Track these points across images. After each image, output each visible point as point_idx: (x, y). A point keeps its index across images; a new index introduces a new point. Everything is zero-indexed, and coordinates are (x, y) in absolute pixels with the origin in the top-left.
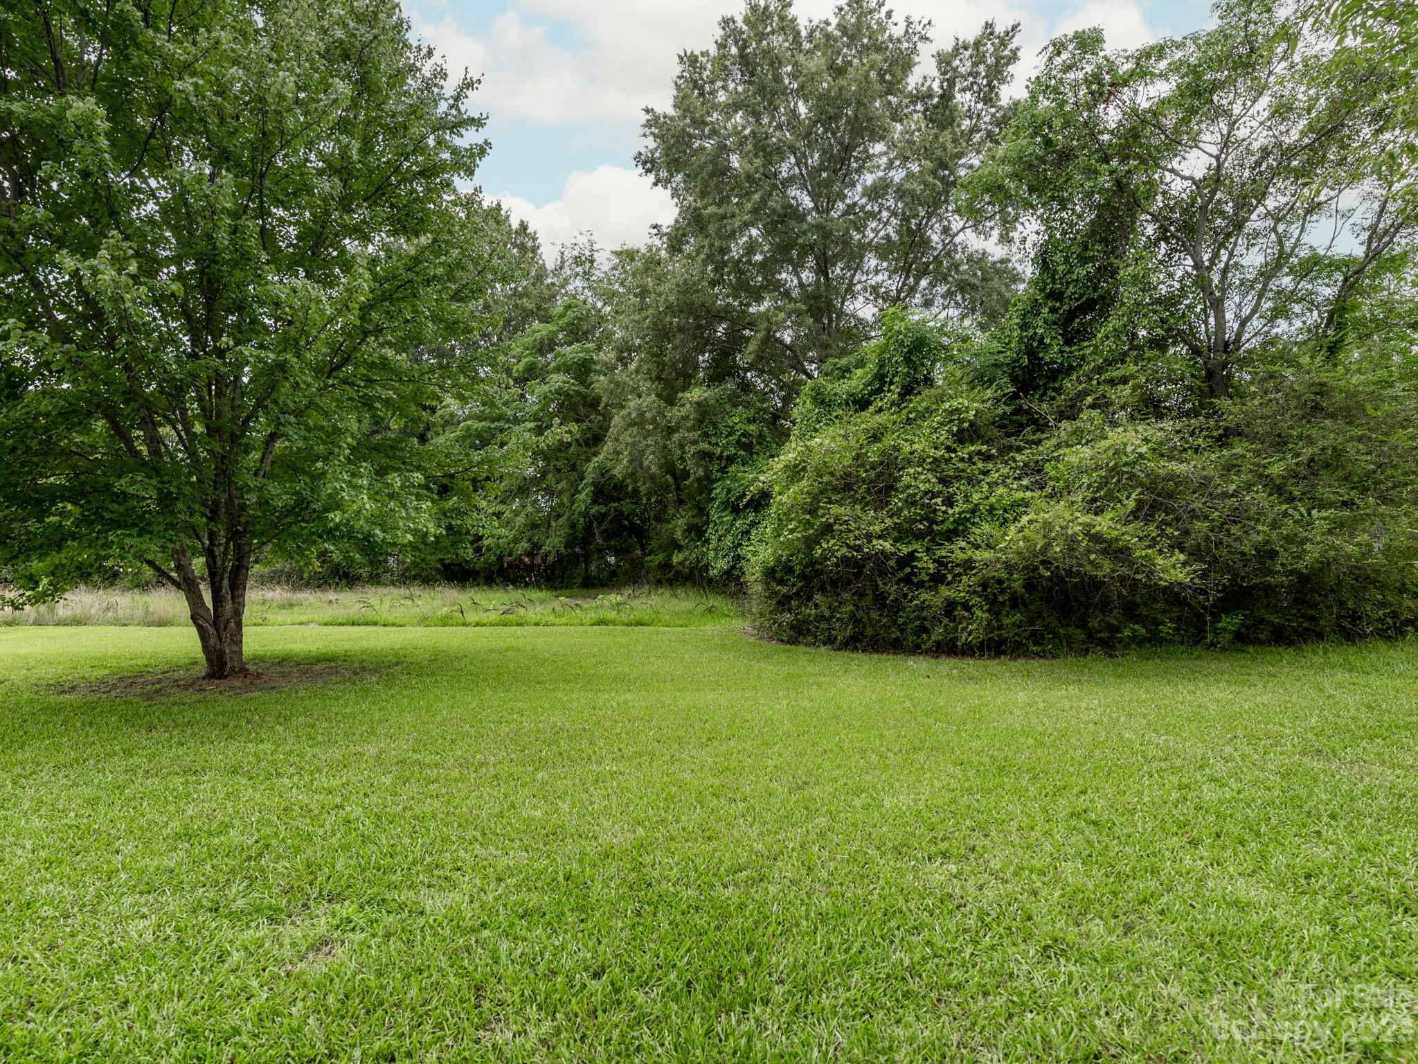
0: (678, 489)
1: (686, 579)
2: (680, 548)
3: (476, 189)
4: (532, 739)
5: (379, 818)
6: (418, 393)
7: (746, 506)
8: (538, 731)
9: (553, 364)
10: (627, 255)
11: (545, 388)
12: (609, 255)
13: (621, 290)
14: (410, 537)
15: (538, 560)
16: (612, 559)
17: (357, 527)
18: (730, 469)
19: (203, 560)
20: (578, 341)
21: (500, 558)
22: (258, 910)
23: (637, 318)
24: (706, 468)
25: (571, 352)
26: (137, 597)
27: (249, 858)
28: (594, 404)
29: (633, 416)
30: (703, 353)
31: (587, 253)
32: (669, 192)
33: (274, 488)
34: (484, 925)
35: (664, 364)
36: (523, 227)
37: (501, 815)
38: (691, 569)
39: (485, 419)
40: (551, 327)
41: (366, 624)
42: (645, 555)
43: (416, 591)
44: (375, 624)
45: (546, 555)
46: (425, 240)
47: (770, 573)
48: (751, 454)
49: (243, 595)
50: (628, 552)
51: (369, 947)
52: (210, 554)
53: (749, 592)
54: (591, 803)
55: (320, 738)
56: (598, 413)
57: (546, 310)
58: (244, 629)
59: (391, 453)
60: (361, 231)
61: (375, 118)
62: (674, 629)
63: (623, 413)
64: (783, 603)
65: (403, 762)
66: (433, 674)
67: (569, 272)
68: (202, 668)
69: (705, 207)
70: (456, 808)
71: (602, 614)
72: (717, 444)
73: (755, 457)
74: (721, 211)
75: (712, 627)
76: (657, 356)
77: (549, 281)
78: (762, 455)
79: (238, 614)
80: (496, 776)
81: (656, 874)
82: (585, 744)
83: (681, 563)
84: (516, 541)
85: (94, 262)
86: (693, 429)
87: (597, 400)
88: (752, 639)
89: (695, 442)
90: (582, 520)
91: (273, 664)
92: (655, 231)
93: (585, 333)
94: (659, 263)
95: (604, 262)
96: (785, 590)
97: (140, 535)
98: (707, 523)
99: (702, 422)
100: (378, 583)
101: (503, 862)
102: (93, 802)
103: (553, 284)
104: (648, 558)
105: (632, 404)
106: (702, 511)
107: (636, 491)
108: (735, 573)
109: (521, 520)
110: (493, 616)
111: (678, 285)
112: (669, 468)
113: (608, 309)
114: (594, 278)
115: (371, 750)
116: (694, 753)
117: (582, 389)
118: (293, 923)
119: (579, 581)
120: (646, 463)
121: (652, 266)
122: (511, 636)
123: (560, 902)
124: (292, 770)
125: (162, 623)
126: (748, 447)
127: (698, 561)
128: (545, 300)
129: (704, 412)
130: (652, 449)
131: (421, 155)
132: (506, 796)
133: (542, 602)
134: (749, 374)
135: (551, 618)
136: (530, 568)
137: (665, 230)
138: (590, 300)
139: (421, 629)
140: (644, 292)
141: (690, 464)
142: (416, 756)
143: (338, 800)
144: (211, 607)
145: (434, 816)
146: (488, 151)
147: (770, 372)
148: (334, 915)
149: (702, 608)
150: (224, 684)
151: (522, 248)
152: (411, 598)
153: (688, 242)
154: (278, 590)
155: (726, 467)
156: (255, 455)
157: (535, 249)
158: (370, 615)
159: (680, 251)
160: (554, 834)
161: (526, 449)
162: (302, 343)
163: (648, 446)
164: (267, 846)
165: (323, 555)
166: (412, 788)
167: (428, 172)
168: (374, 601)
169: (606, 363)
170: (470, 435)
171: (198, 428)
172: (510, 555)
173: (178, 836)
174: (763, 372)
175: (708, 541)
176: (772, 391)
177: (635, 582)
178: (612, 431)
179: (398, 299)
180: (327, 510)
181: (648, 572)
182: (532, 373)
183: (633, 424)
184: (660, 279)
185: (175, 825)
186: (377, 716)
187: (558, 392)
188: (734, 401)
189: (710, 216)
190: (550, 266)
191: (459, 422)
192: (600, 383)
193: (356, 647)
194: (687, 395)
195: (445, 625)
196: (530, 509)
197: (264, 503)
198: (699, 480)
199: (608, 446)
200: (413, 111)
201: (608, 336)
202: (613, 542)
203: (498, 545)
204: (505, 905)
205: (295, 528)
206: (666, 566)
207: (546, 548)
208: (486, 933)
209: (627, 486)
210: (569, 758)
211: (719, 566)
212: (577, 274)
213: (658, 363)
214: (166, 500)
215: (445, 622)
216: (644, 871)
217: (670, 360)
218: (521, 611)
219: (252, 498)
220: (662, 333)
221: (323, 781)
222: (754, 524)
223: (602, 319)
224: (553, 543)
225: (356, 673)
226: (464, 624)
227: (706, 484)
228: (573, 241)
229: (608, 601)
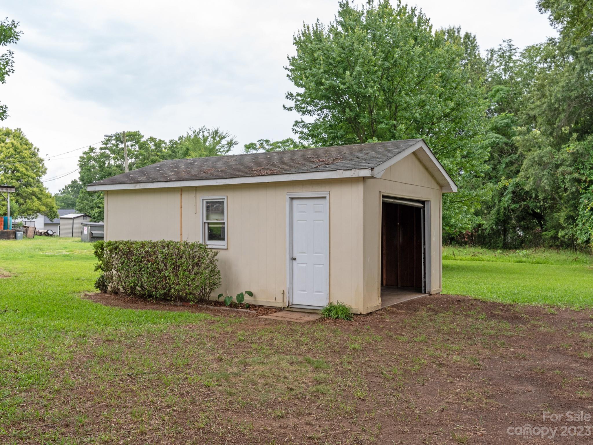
2: (562, 228)
16: (521, 233)
20: (503, 112)
24: (576, 187)
25: (500, 120)
29: (536, 159)
36: (468, 36)
38: (569, 240)
42: (543, 231)
50: (532, 229)
71: (519, 258)
72: (584, 174)
83: (563, 237)
86: (570, 166)
89: (571, 173)
90: (504, 210)
98: (578, 215)
99: (575, 162)
104: (544, 233)
106: (576, 208)
110: (468, 257)
117: (506, 141)
119: (501, 245)
120: (542, 184)
127: (572, 236)
129: (576, 157)
130: (546, 177)
135: (495, 259)
141: (568, 185)
149: (571, 259)
163: (544, 175)
175: (577, 225)
177: (536, 246)
181: (544, 241)
187: (493, 143)
198: (573, 193)
202: (522, 223)
206: (555, 238)
209: (532, 194)
211: (582, 238)
215: (446, 258)
224: (489, 223)
226: (456, 260)
227: (577, 195)
228: (499, 47)
229: (522, 253)
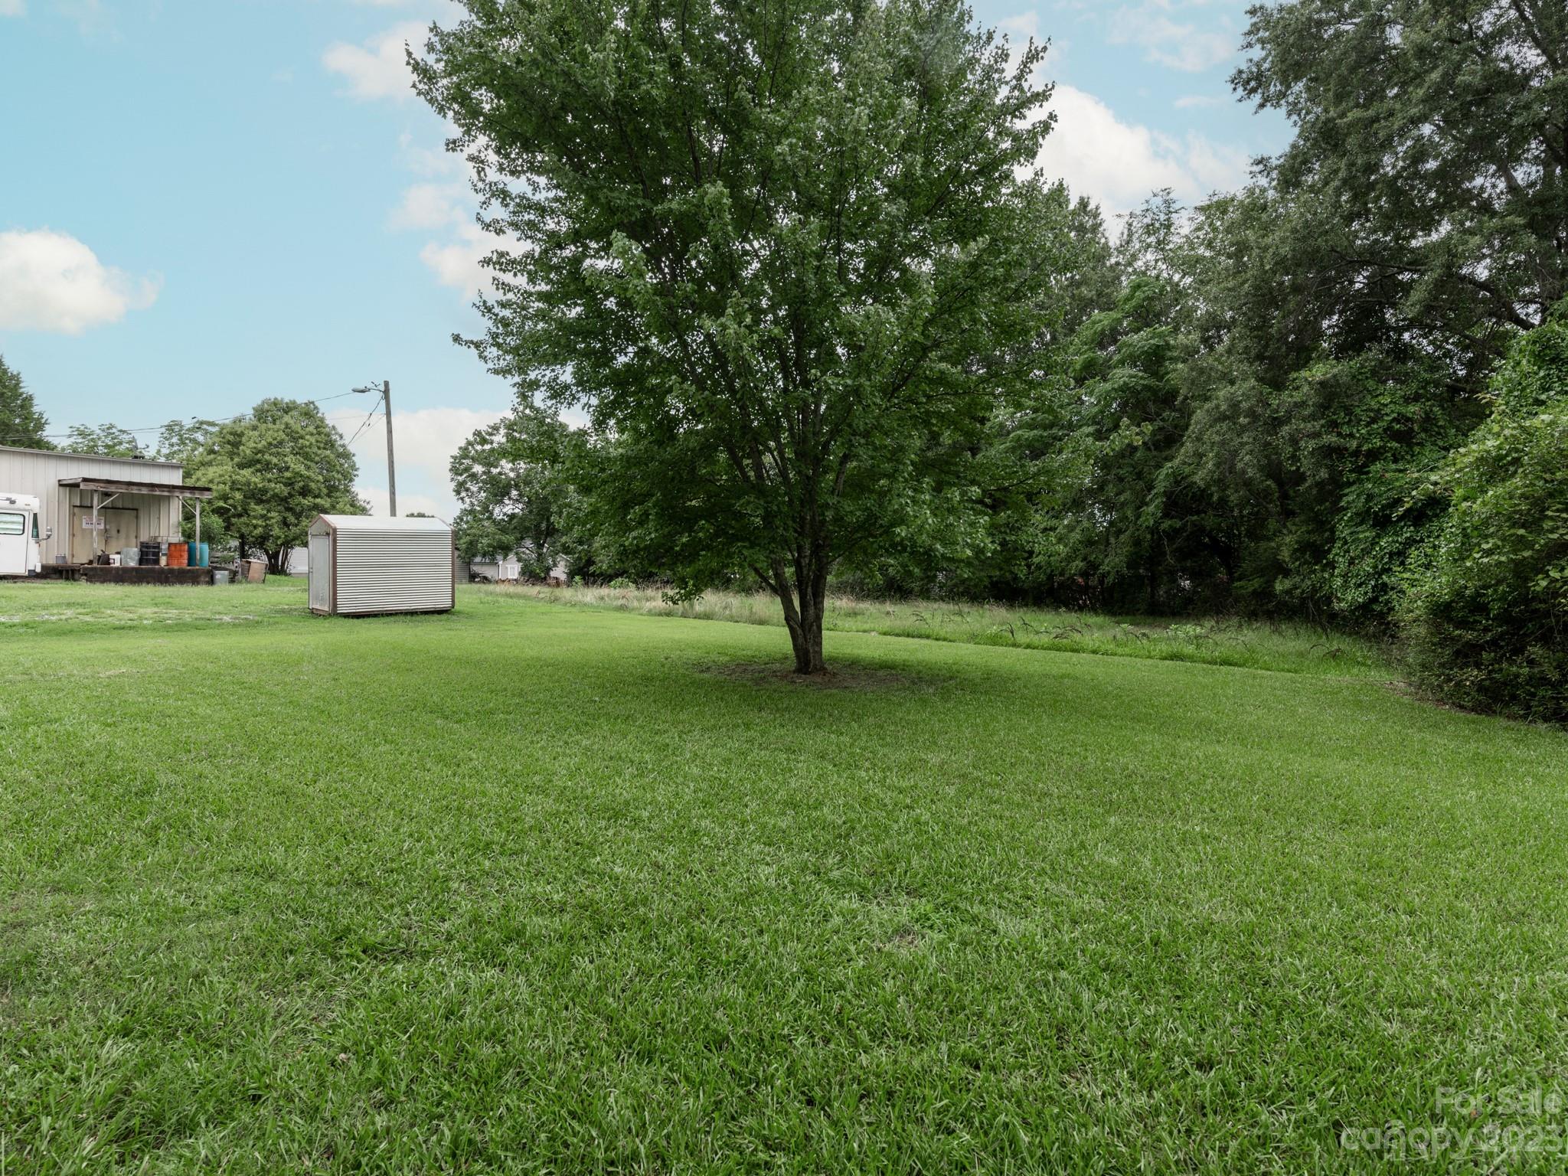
0: (1284, 496)
1: (1295, 613)
2: (1286, 573)
3: (1036, 174)
4: (1100, 776)
5: (946, 826)
6: (973, 405)
7: (1401, 518)
8: (1106, 770)
9: (1116, 358)
10: (1217, 208)
11: (1108, 386)
12: (1190, 213)
13: (1208, 254)
14: (969, 552)
15: (1094, 581)
16: (1186, 584)
17: (919, 542)
18: (1372, 468)
19: (793, 569)
20: (1148, 325)
21: (1050, 577)
22: (850, 884)
23: (1230, 285)
24: (1331, 469)
25: (1140, 340)
26: (745, 599)
27: (840, 836)
28: (1167, 398)
29: (1223, 408)
30: (1331, 313)
31: (1162, 217)
32: (1283, 111)
33: (848, 506)
34: (1061, 965)
35: (1270, 338)
36: (1083, 204)
37: (1070, 852)
38: (1303, 601)
39: (1036, 428)
40: (1114, 315)
41: (920, 636)
42: (1232, 580)
43: (965, 608)
44: (928, 637)
45: (1104, 576)
46: (983, 241)
47: (1441, 612)
48: (1410, 445)
49: (822, 602)
50: (1209, 575)
51: (948, 949)
52: (797, 563)
53: (1403, 635)
54: (1179, 865)
55: (888, 739)
56: (1174, 409)
57: (1109, 295)
58: (825, 633)
59: (946, 469)
60: (921, 247)
61: (936, 128)
62: (1278, 674)
63: (1207, 406)
64: (1467, 654)
65: (964, 776)
66: (986, 693)
67: (1137, 246)
68: (792, 663)
69: (1343, 115)
70: (1021, 834)
71: (1175, 647)
72: (1351, 435)
73: (1417, 449)
74: (1371, 113)
75: (1335, 677)
76: (1259, 329)
77: (1113, 260)
78: (1429, 446)
79: (818, 618)
80: (1061, 810)
81: (1276, 972)
82: (1165, 794)
83: (1289, 592)
84: (1069, 559)
85: (723, 320)
86: (1313, 417)
87: (1173, 394)
88: (1406, 699)
89: (1316, 435)
90: (1149, 536)
91: (845, 666)
92: (1261, 167)
93: (1157, 315)
94: (1264, 208)
95: (1184, 226)
96: (1469, 636)
97: (752, 547)
98: (1332, 540)
99: (1328, 408)
100: (928, 598)
101: (1077, 904)
102: (727, 761)
103: (1118, 264)
104: (1237, 584)
105: (1221, 394)
106: (1323, 525)
107: (1223, 501)
108: (1377, 608)
109: (1076, 536)
110: (1045, 639)
111: (1294, 231)
112: (1273, 470)
113: (1188, 280)
114: (1171, 246)
115: (934, 759)
116: (1321, 834)
117: (1152, 382)
118: (878, 904)
119: (1143, 607)
120: (1240, 465)
121: (1254, 214)
122: (1065, 662)
123: (1147, 967)
124: (867, 764)
125: (762, 622)
126: (1405, 437)
127: (1315, 590)
128: (1107, 285)
129: (1329, 393)
130: (1248, 447)
131: (981, 151)
132: (1075, 834)
133: (1101, 628)
134: (1406, 336)
135: (1112, 647)
136: (1085, 589)
137: (1274, 162)
138: (1165, 275)
139: (971, 646)
140: (1242, 248)
141: (1306, 465)
142: (976, 773)
143: (908, 801)
144: (798, 609)
145: (1000, 837)
146: (1053, 124)
147: (1446, 327)
148: (913, 907)
149: (1320, 651)
150: (809, 678)
151: (1081, 229)
152: (960, 614)
153: (1310, 171)
154: (845, 600)
155: (1365, 465)
156: (831, 477)
157: (1095, 228)
158: (924, 628)
159: (1297, 184)
160: (1133, 890)
161: (1088, 457)
162: (873, 366)
163: (1242, 444)
164: (853, 829)
165: (883, 568)
166: (974, 804)
167: (986, 170)
168: (927, 615)
169: (1187, 347)
170: (1020, 446)
171: (789, 454)
172: (1062, 574)
173: (786, 803)
174: (1433, 328)
175: (1332, 565)
176: (1448, 354)
177: (1218, 612)
178: (1193, 428)
179: (958, 309)
180: (893, 525)
181: (1237, 601)
182: (1090, 371)
183: (1223, 418)
184: (1266, 229)
185: (782, 794)
186: (937, 727)
187: (1124, 388)
188: (1379, 374)
189: (1350, 125)
190: (1114, 241)
191: (1009, 433)
192: (1178, 371)
193: (912, 658)
194: (1305, 373)
195: (995, 644)
196: (1086, 524)
197: (838, 520)
198: (1320, 485)
199: (1188, 447)
200: (976, 107)
201: (1187, 315)
202: (1188, 564)
203: (1049, 563)
204: (1083, 951)
205: (864, 542)
206: (1265, 594)
207: (1105, 568)
208: (1064, 974)
209: (1212, 495)
210: (1145, 807)
211: (1350, 597)
212: (1149, 246)
213: (1260, 338)
214: (768, 518)
215: (994, 640)
216: (1259, 964)
217: (1279, 331)
218: (1077, 637)
219: (829, 515)
220: (1266, 297)
221: (893, 779)
222: (1411, 542)
223: (1179, 294)
224: (1113, 561)
225: (914, 683)
226: (1014, 645)
227: (1332, 489)
228: (1145, 207)
229: (1183, 633)
